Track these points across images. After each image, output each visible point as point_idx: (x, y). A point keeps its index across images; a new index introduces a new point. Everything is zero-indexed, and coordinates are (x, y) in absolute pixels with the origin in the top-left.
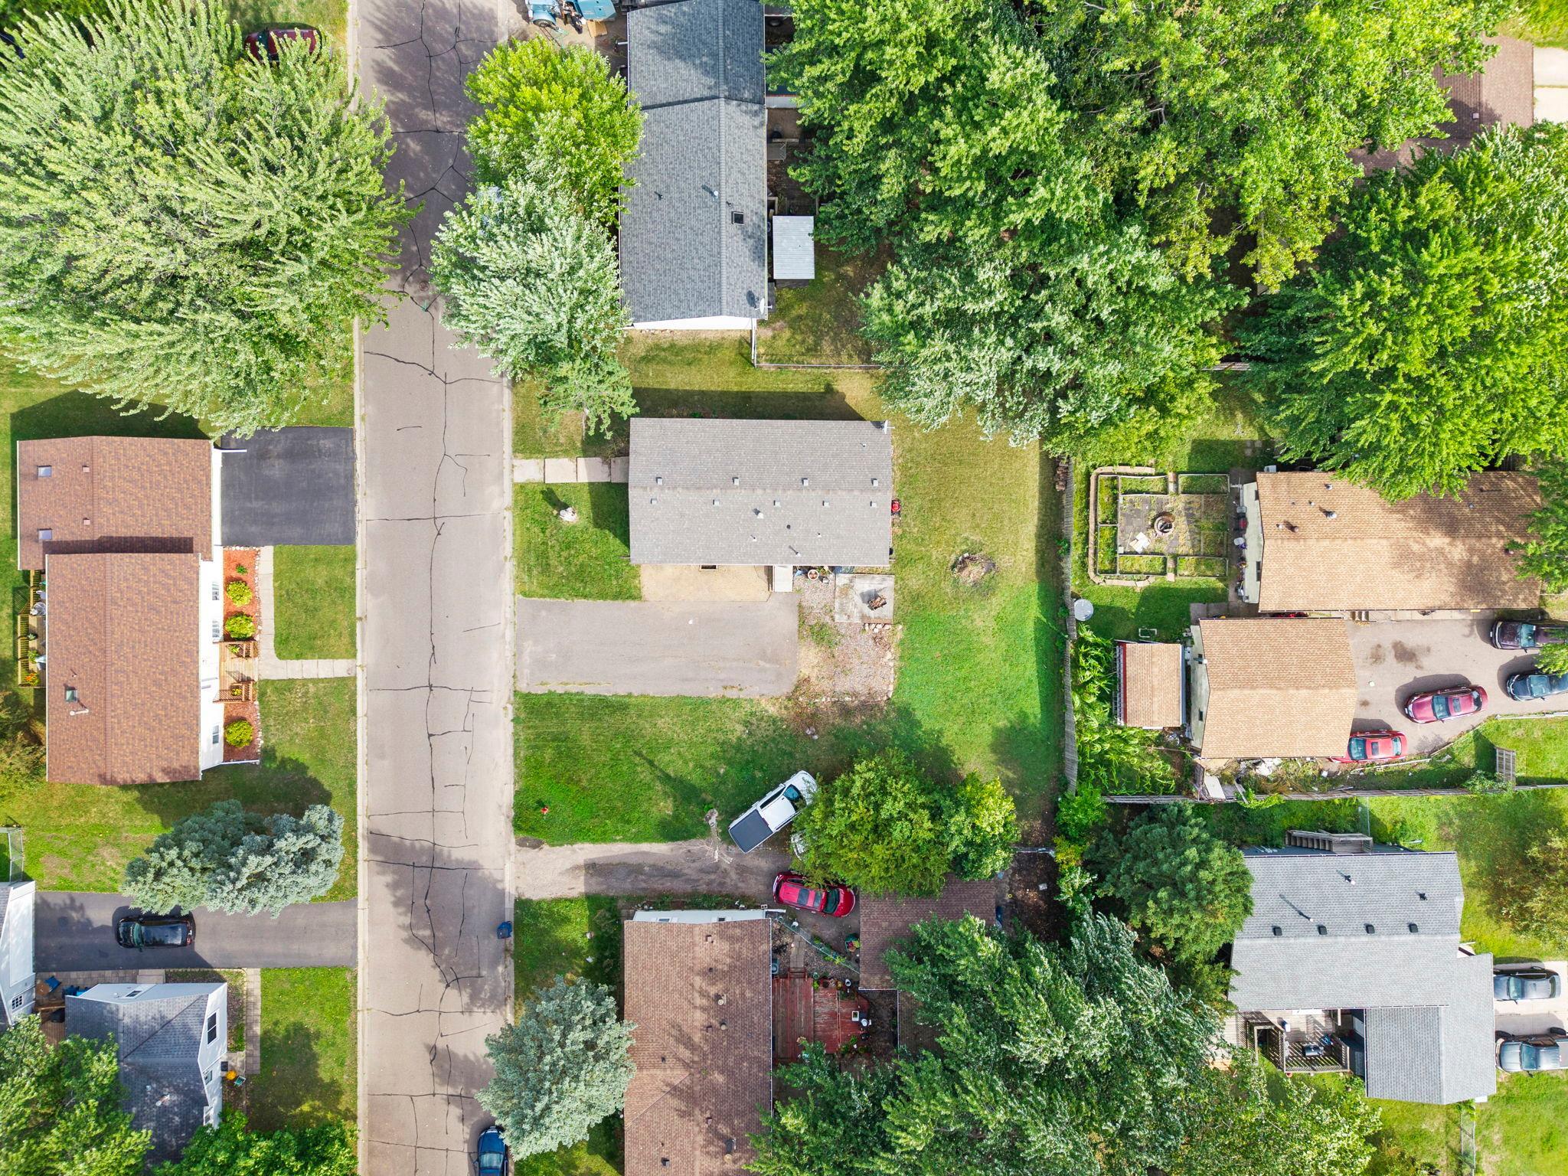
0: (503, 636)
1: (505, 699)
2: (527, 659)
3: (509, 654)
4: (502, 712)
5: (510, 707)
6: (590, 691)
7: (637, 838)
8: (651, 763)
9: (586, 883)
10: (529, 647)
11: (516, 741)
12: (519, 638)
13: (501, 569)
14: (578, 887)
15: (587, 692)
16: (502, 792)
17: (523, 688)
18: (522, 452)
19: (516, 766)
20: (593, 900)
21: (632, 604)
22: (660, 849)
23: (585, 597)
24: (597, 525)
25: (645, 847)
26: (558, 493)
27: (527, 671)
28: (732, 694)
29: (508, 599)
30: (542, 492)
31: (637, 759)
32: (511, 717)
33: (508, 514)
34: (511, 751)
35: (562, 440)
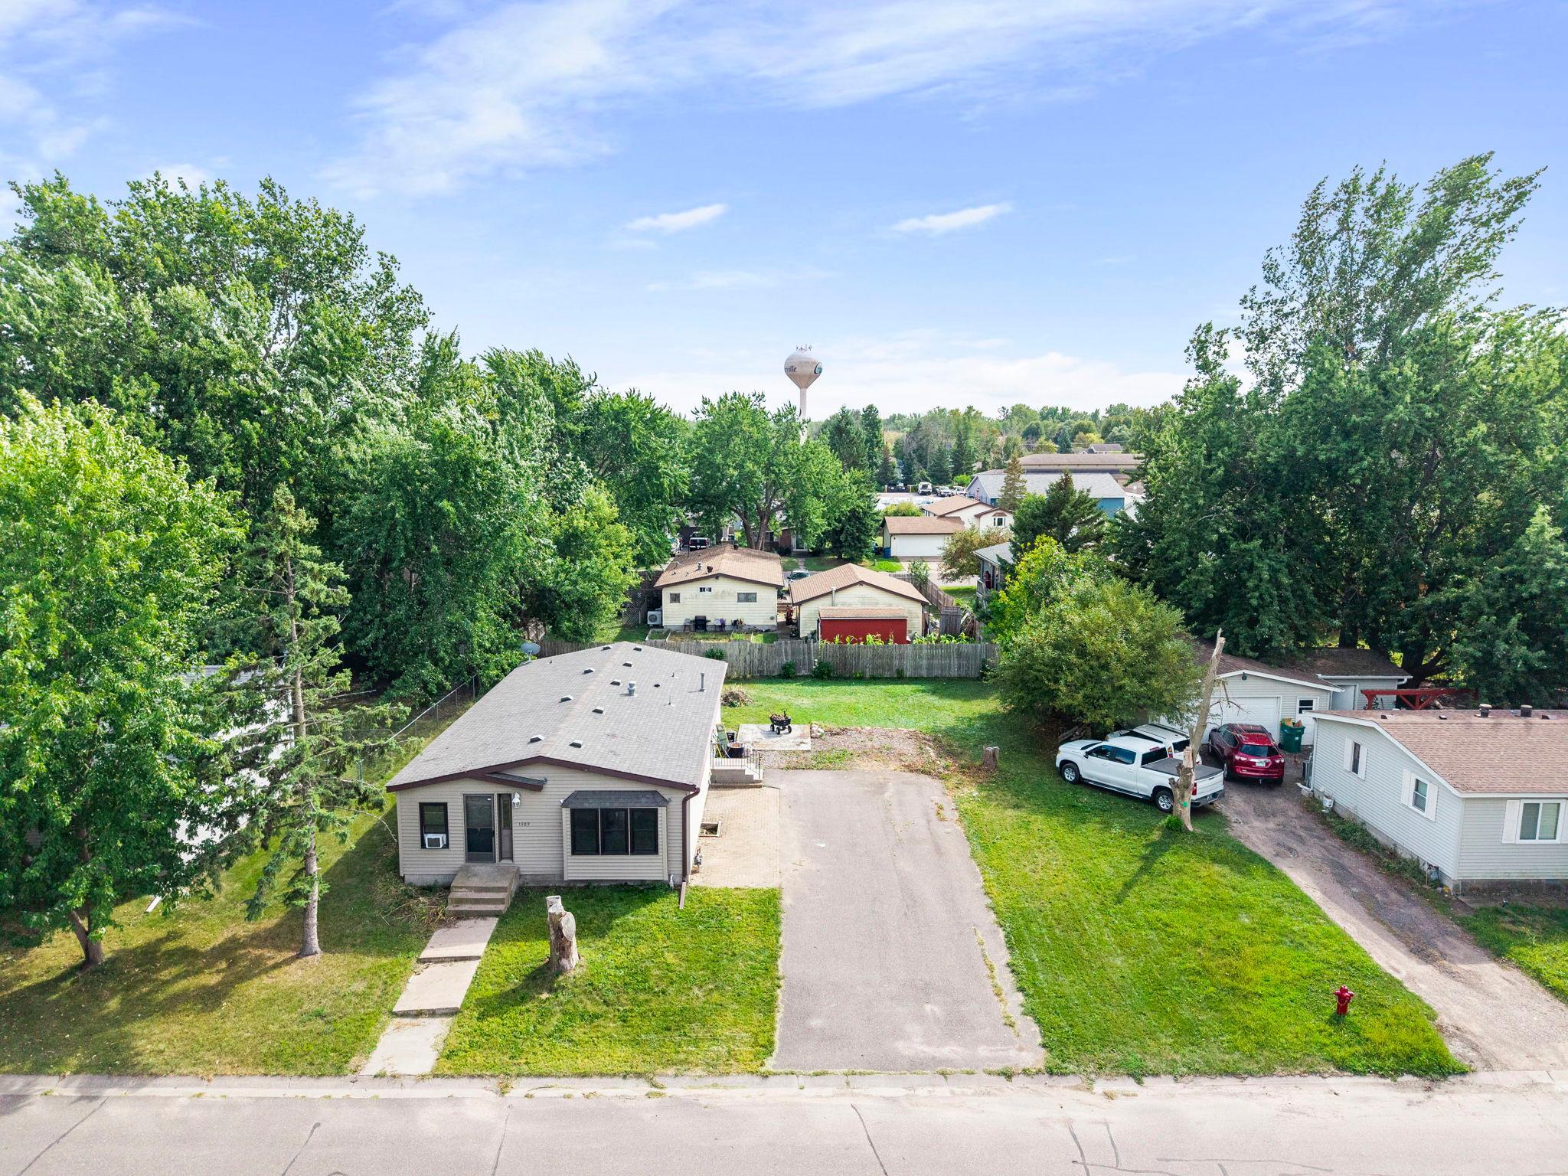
0: (892, 1100)
1: (1083, 1096)
2: (949, 1051)
3: (943, 1090)
4: (1120, 1102)
5: (1101, 1085)
6: (1001, 956)
7: (1304, 900)
8: (1128, 886)
9: (1468, 960)
10: (914, 1045)
11: (1198, 1073)
12: (889, 1065)
13: (687, 1105)
14: (1490, 971)
15: (1008, 959)
16: (1366, 1100)
17: (1034, 1057)
18: (346, 1056)
19: (1268, 1071)
20: (1497, 952)
21: (786, 901)
22: (1302, 879)
23: (774, 958)
24: (600, 933)
25: (1315, 895)
26: (490, 991)
27: (983, 1051)
28: (951, 814)
29: (778, 1091)
30: (482, 1017)
31: (1131, 899)
32: (1129, 1085)
33: (520, 1088)
34: (1229, 1084)
35: (360, 987)
